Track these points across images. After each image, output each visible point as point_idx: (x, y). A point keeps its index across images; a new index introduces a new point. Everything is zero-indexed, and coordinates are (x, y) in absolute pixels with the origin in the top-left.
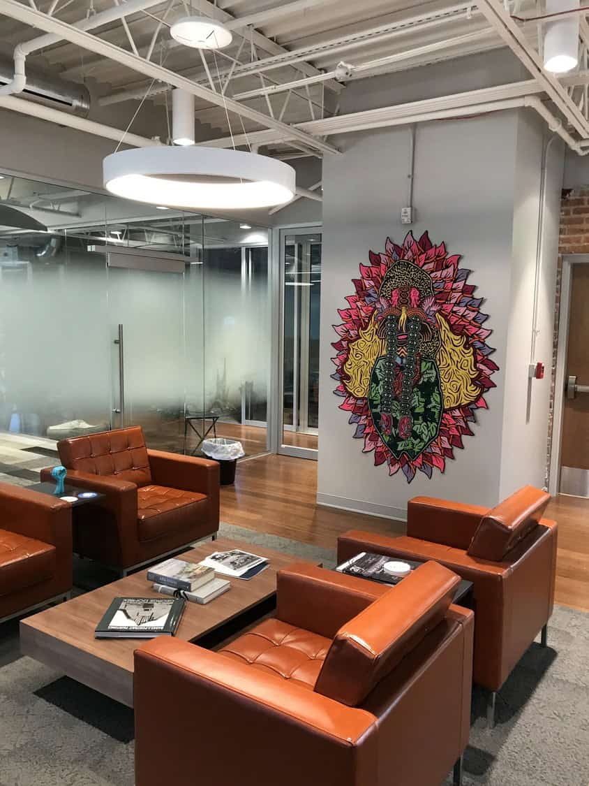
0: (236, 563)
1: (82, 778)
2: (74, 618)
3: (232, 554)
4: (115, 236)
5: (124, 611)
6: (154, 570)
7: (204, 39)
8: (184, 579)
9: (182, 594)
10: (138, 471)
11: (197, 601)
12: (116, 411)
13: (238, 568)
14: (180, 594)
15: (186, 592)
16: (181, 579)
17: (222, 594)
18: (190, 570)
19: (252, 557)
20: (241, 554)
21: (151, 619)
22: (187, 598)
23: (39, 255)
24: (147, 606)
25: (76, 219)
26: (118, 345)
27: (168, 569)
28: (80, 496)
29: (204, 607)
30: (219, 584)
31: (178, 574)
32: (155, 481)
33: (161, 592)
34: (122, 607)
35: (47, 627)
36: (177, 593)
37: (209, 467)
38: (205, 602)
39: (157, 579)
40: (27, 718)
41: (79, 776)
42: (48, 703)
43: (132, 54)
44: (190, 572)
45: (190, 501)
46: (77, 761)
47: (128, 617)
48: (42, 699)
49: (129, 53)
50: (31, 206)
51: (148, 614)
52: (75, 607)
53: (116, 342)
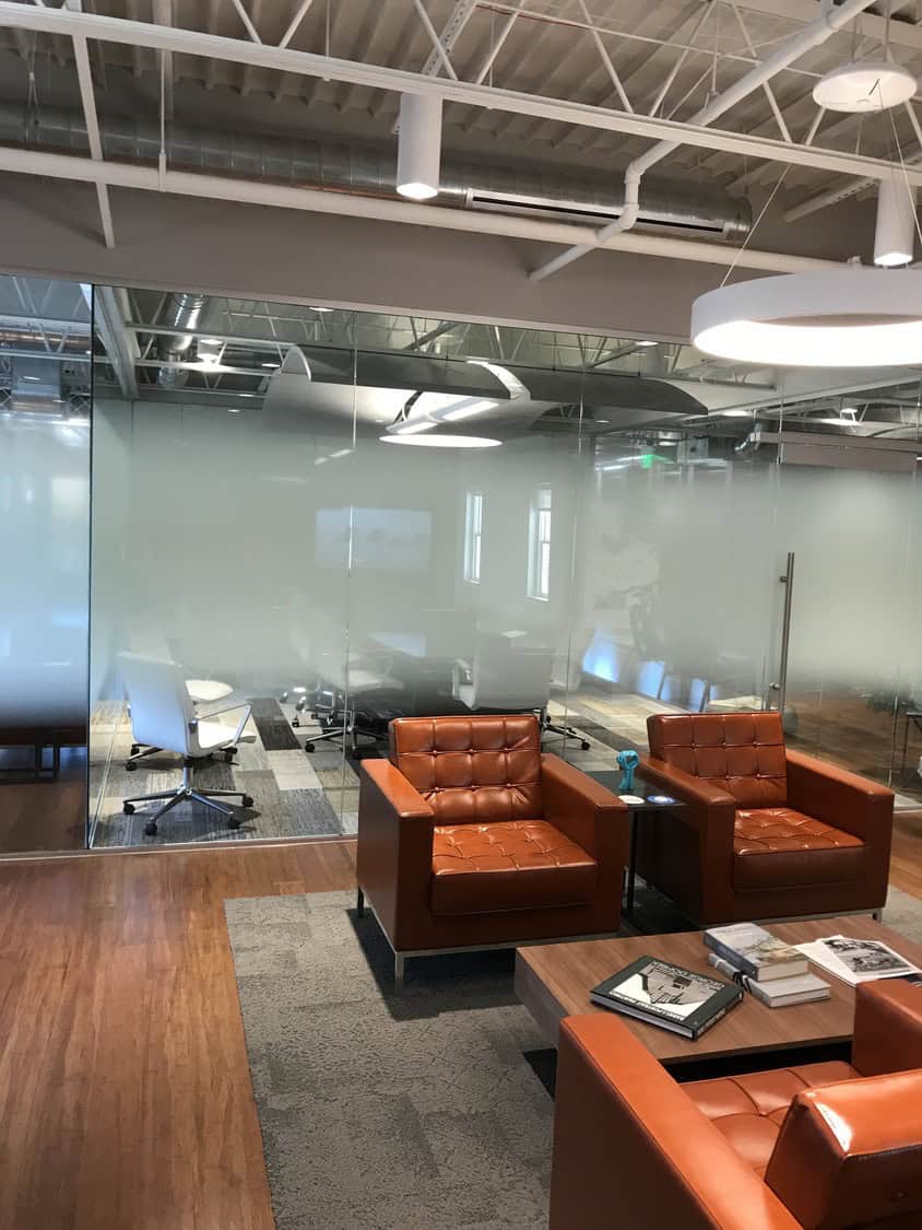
0: (861, 962)
1: (525, 1188)
2: (582, 967)
3: (865, 946)
4: (848, 417)
5: (645, 978)
6: (714, 933)
7: (866, 96)
8: (752, 958)
9: (744, 981)
10: (767, 782)
11: (761, 998)
12: (774, 687)
13: (862, 970)
14: (741, 979)
15: (750, 980)
16: (746, 957)
17: (813, 1002)
18: (768, 948)
19: (896, 960)
20: (881, 950)
21: (675, 1001)
22: (749, 988)
23: (737, 448)
24: (680, 982)
25: (769, 394)
26: (784, 585)
27: (738, 937)
28: (650, 799)
29: (770, 1012)
30: (813, 984)
31: (748, 949)
32: (792, 803)
33: (717, 969)
34: (645, 971)
35: (543, 966)
36: (737, 976)
37: (872, 796)
38: (773, 1004)
39: (716, 946)
40: (500, 1080)
41: (522, 1184)
42: (533, 1073)
43: (782, 143)
44: (767, 951)
45: (830, 845)
46: (527, 1163)
47: (645, 987)
48: (528, 1065)
49: (778, 142)
50: (701, 378)
51: (675, 992)
52: (590, 953)
53: (782, 580)
